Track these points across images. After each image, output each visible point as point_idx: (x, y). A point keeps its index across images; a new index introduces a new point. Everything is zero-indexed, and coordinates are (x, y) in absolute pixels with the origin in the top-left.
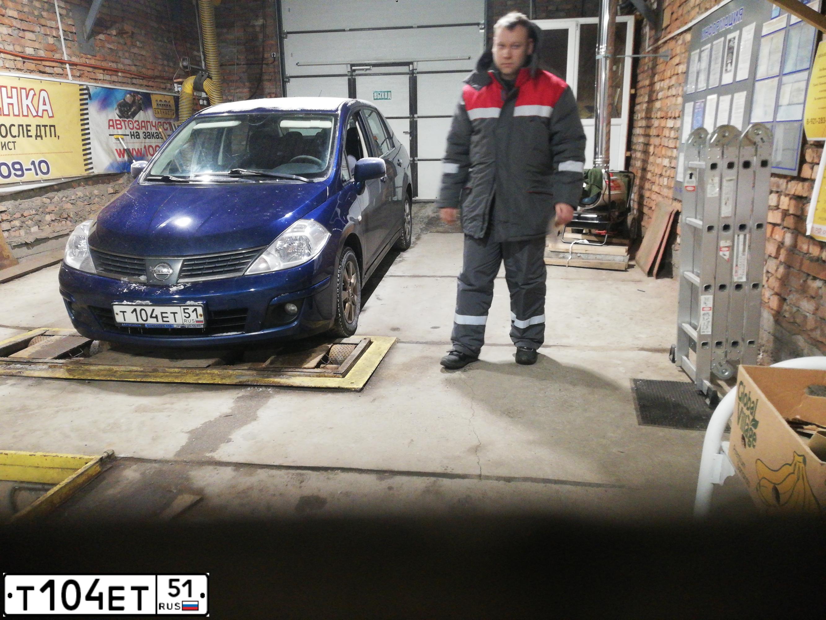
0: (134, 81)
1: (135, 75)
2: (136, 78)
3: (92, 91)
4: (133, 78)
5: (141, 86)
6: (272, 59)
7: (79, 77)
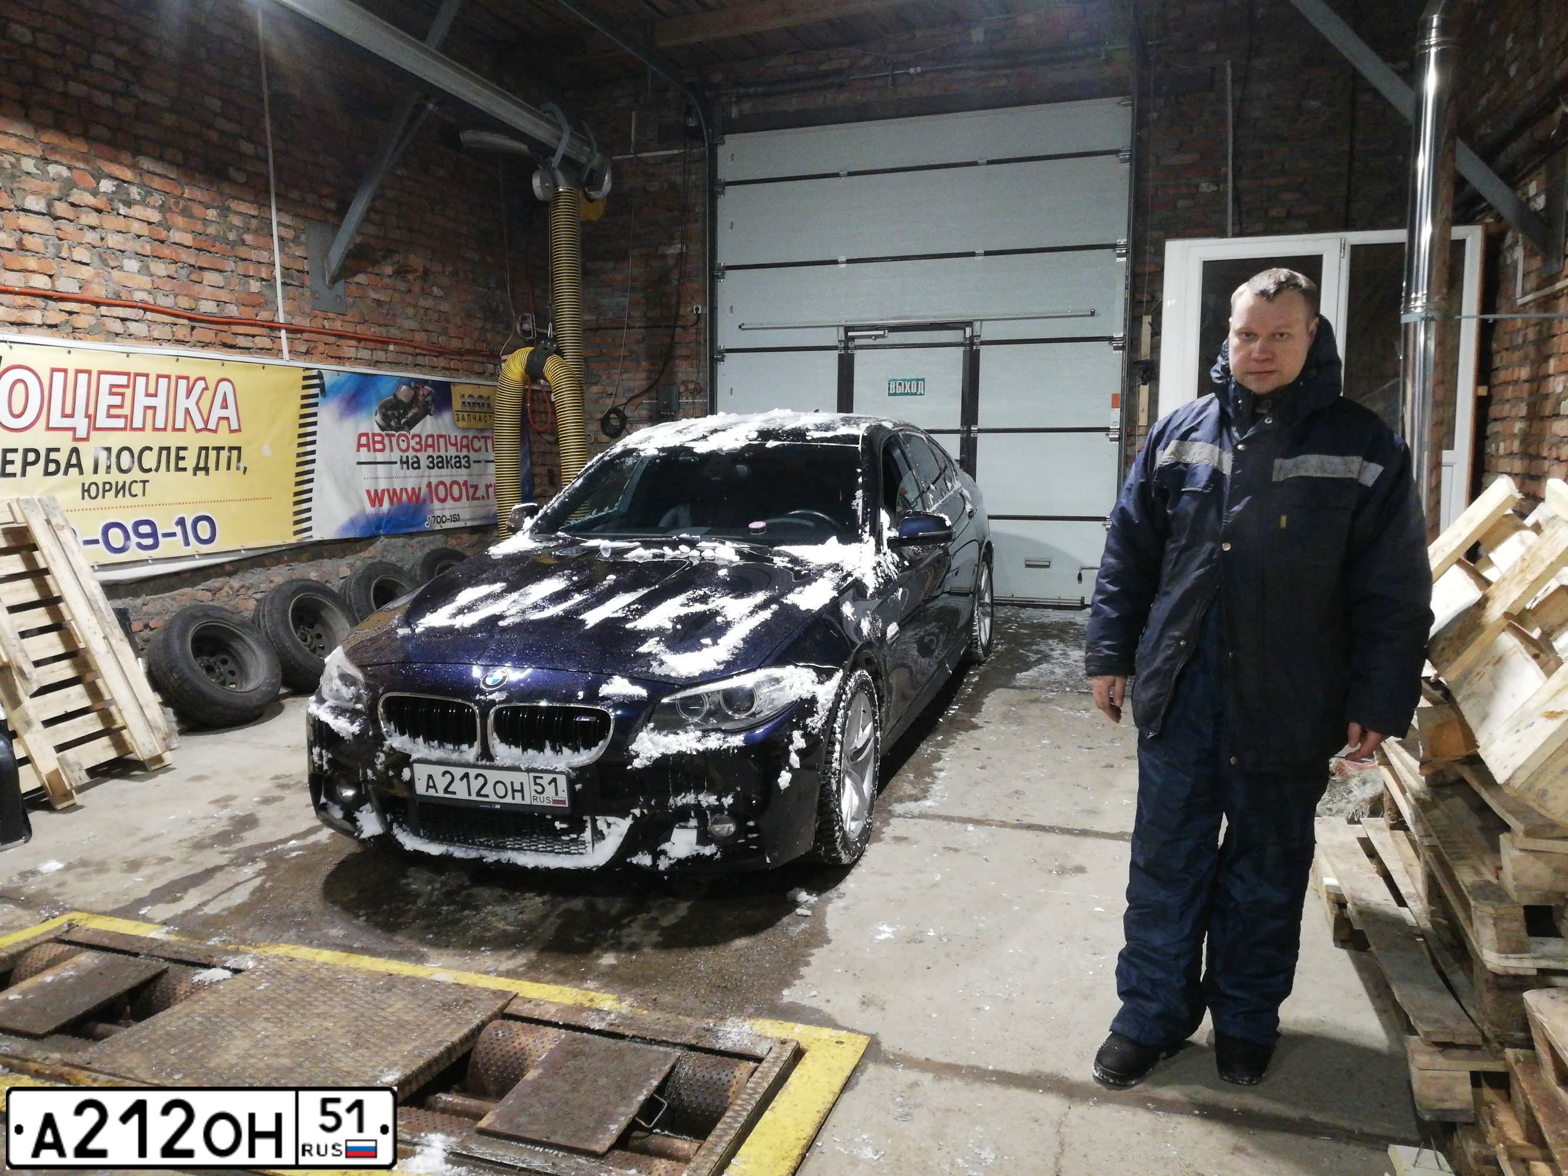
0: (420, 360)
1: (421, 348)
2: (424, 355)
3: (328, 379)
4: (417, 355)
5: (433, 368)
6: (695, 318)
7: (307, 353)
